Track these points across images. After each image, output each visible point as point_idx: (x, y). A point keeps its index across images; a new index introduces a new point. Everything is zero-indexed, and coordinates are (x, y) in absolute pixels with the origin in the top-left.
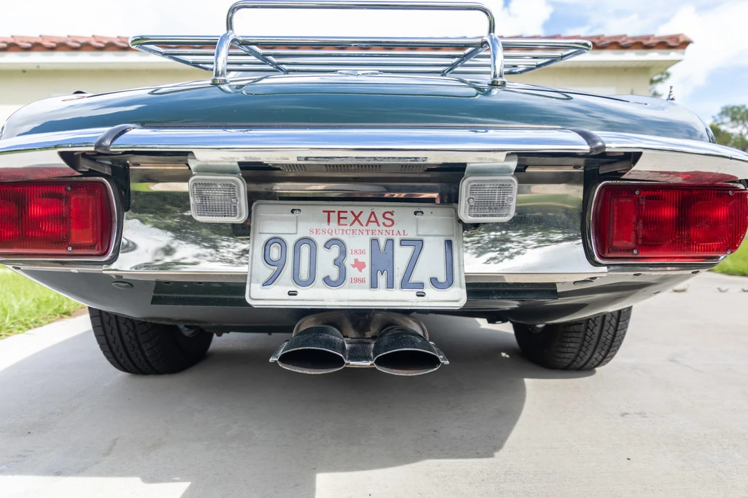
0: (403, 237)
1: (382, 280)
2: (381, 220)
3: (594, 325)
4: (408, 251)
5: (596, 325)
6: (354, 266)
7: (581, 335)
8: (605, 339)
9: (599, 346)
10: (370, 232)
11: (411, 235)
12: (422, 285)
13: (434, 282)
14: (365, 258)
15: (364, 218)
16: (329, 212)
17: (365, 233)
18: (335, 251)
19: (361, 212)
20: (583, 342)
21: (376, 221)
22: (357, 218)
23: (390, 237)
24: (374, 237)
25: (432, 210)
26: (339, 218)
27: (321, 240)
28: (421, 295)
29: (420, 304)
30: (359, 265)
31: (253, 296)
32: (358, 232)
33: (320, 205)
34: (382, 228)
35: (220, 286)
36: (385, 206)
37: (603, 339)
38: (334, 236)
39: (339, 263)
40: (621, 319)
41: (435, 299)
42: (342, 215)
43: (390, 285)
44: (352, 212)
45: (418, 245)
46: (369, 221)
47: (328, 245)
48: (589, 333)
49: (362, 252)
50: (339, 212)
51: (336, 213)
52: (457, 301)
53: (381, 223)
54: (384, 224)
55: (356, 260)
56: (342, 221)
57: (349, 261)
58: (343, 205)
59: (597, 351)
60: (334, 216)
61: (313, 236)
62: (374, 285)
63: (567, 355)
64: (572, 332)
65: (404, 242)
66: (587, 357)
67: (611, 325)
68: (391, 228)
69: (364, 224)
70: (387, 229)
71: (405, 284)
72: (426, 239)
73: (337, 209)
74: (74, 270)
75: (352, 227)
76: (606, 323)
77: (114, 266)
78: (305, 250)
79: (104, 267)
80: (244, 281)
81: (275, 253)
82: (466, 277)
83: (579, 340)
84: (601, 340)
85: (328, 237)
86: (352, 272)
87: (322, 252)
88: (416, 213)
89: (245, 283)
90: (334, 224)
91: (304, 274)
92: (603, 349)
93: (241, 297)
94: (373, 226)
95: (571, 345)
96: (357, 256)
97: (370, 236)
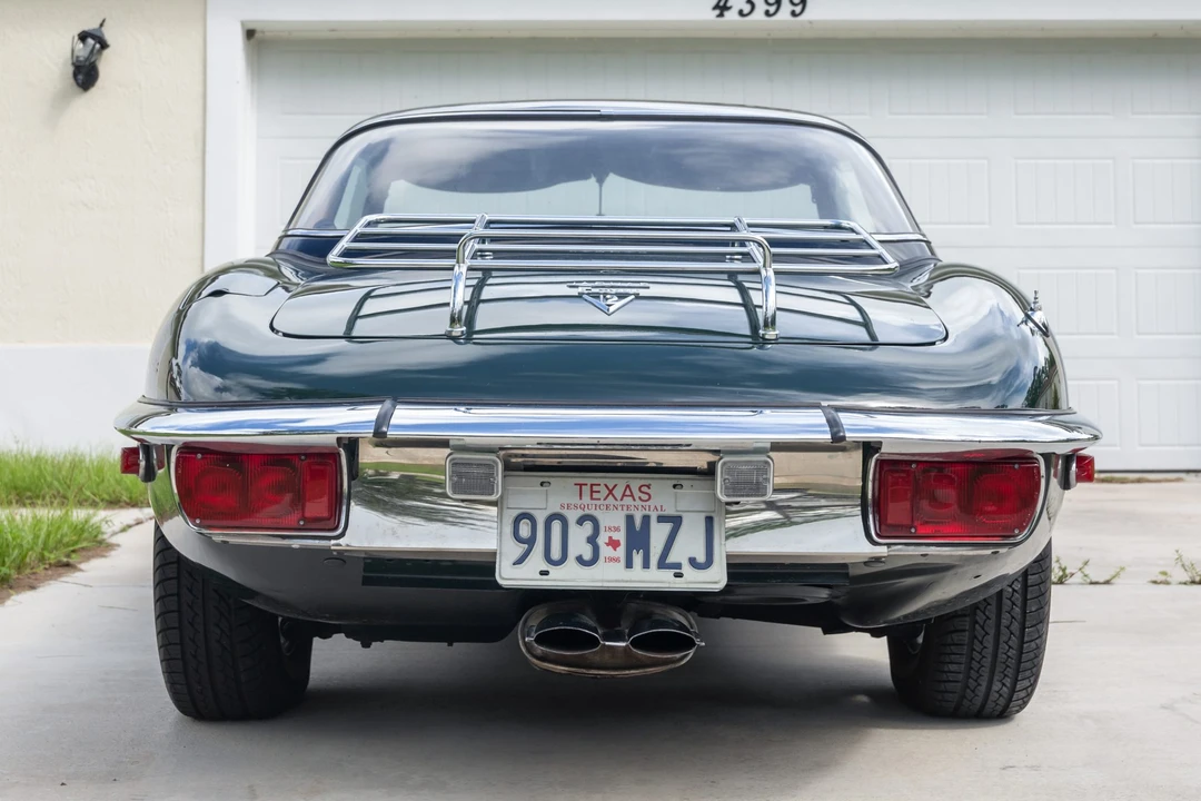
0: (660, 513)
1: (638, 559)
2: (637, 494)
3: (983, 633)
4: (667, 527)
5: (987, 633)
6: (608, 544)
7: (965, 650)
8: (1005, 656)
9: (998, 669)
10: (625, 508)
11: (670, 511)
12: (678, 566)
13: (693, 562)
14: (621, 536)
15: (618, 492)
16: (581, 485)
17: (620, 508)
18: (588, 527)
19: (615, 486)
20: (970, 663)
21: (632, 495)
22: (611, 492)
23: (647, 512)
24: (629, 512)
25: (691, 482)
26: (592, 492)
27: (572, 516)
28: (679, 575)
29: (677, 586)
30: (614, 544)
31: (503, 576)
32: (612, 507)
33: (572, 477)
34: (638, 503)
35: (450, 564)
36: (641, 478)
37: (1002, 657)
38: (587, 512)
39: (592, 540)
40: (1028, 624)
41: (693, 581)
42: (595, 488)
43: (646, 565)
44: (606, 486)
45: (676, 521)
46: (624, 495)
47: (580, 521)
48: (977, 647)
49: (617, 529)
50: (592, 485)
51: (589, 486)
52: (716, 583)
53: (637, 499)
54: (640, 498)
55: (610, 538)
56: (595, 496)
57: (602, 540)
58: (596, 478)
59: (996, 678)
60: (586, 490)
61: (565, 512)
62: (629, 564)
63: (950, 686)
64: (950, 645)
65: (661, 519)
66: (983, 689)
67: (1012, 633)
68: (647, 503)
69: (619, 498)
70: (644, 504)
71: (662, 564)
72: (684, 515)
73: (589, 482)
74: (296, 544)
75: (607, 502)
76: (1004, 630)
77: (341, 541)
78: (556, 526)
79: (333, 542)
80: (492, 560)
81: (525, 531)
82: (727, 556)
83: (963, 660)
84: (999, 659)
85: (580, 513)
86: (605, 551)
87: (573, 529)
88: (675, 486)
89: (495, 563)
90: (586, 499)
91: (556, 554)
92: (1006, 676)
93: (492, 579)
94: (628, 500)
95: (953, 667)
96: (611, 534)
97: (626, 512)
